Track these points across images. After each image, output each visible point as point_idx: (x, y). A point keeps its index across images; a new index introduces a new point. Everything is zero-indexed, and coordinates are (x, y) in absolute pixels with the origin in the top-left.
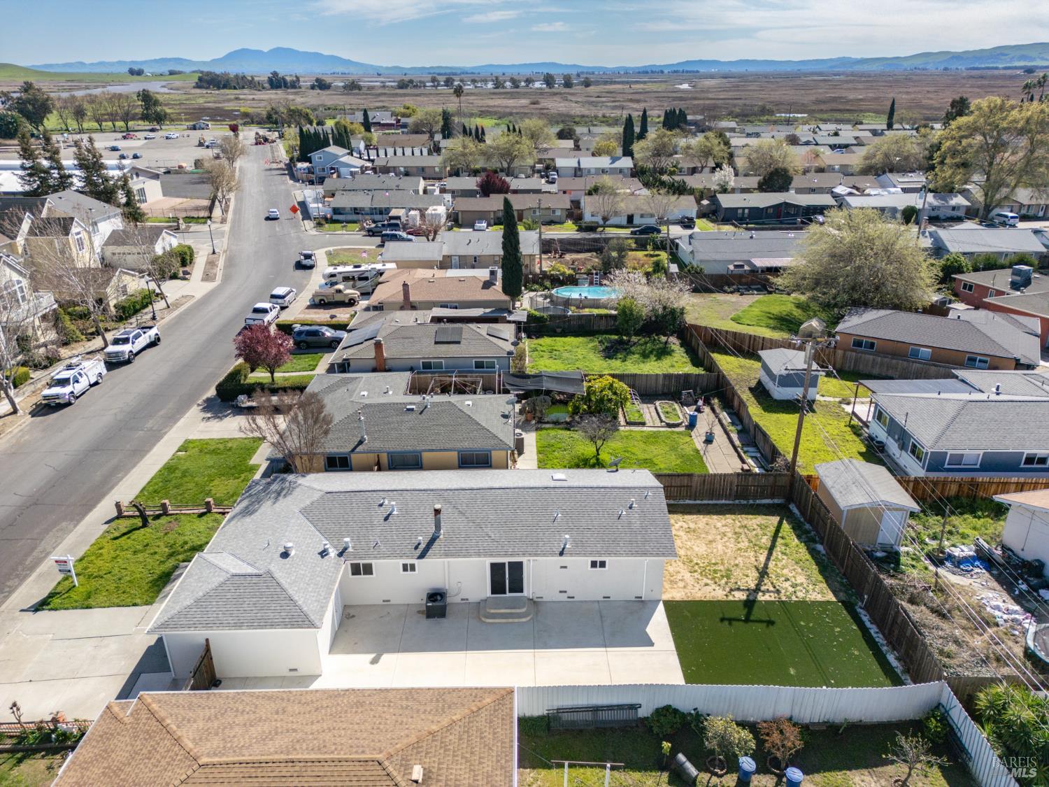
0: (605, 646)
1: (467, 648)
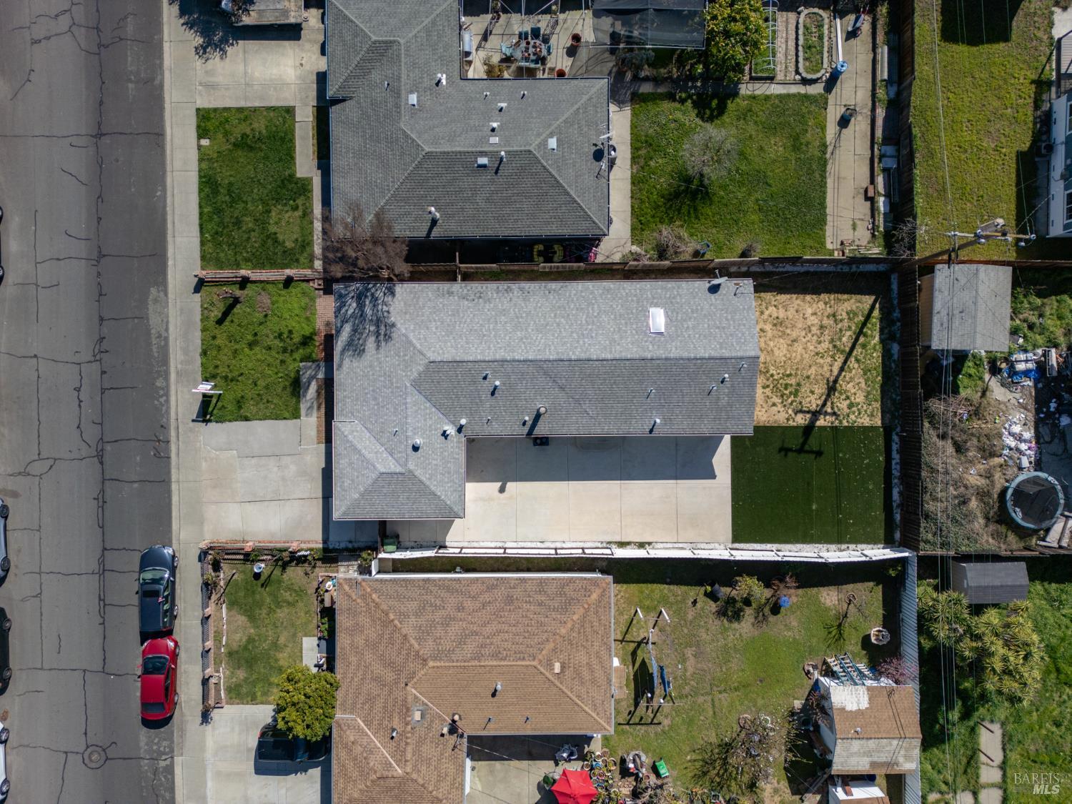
0: (676, 478)
1: (568, 479)
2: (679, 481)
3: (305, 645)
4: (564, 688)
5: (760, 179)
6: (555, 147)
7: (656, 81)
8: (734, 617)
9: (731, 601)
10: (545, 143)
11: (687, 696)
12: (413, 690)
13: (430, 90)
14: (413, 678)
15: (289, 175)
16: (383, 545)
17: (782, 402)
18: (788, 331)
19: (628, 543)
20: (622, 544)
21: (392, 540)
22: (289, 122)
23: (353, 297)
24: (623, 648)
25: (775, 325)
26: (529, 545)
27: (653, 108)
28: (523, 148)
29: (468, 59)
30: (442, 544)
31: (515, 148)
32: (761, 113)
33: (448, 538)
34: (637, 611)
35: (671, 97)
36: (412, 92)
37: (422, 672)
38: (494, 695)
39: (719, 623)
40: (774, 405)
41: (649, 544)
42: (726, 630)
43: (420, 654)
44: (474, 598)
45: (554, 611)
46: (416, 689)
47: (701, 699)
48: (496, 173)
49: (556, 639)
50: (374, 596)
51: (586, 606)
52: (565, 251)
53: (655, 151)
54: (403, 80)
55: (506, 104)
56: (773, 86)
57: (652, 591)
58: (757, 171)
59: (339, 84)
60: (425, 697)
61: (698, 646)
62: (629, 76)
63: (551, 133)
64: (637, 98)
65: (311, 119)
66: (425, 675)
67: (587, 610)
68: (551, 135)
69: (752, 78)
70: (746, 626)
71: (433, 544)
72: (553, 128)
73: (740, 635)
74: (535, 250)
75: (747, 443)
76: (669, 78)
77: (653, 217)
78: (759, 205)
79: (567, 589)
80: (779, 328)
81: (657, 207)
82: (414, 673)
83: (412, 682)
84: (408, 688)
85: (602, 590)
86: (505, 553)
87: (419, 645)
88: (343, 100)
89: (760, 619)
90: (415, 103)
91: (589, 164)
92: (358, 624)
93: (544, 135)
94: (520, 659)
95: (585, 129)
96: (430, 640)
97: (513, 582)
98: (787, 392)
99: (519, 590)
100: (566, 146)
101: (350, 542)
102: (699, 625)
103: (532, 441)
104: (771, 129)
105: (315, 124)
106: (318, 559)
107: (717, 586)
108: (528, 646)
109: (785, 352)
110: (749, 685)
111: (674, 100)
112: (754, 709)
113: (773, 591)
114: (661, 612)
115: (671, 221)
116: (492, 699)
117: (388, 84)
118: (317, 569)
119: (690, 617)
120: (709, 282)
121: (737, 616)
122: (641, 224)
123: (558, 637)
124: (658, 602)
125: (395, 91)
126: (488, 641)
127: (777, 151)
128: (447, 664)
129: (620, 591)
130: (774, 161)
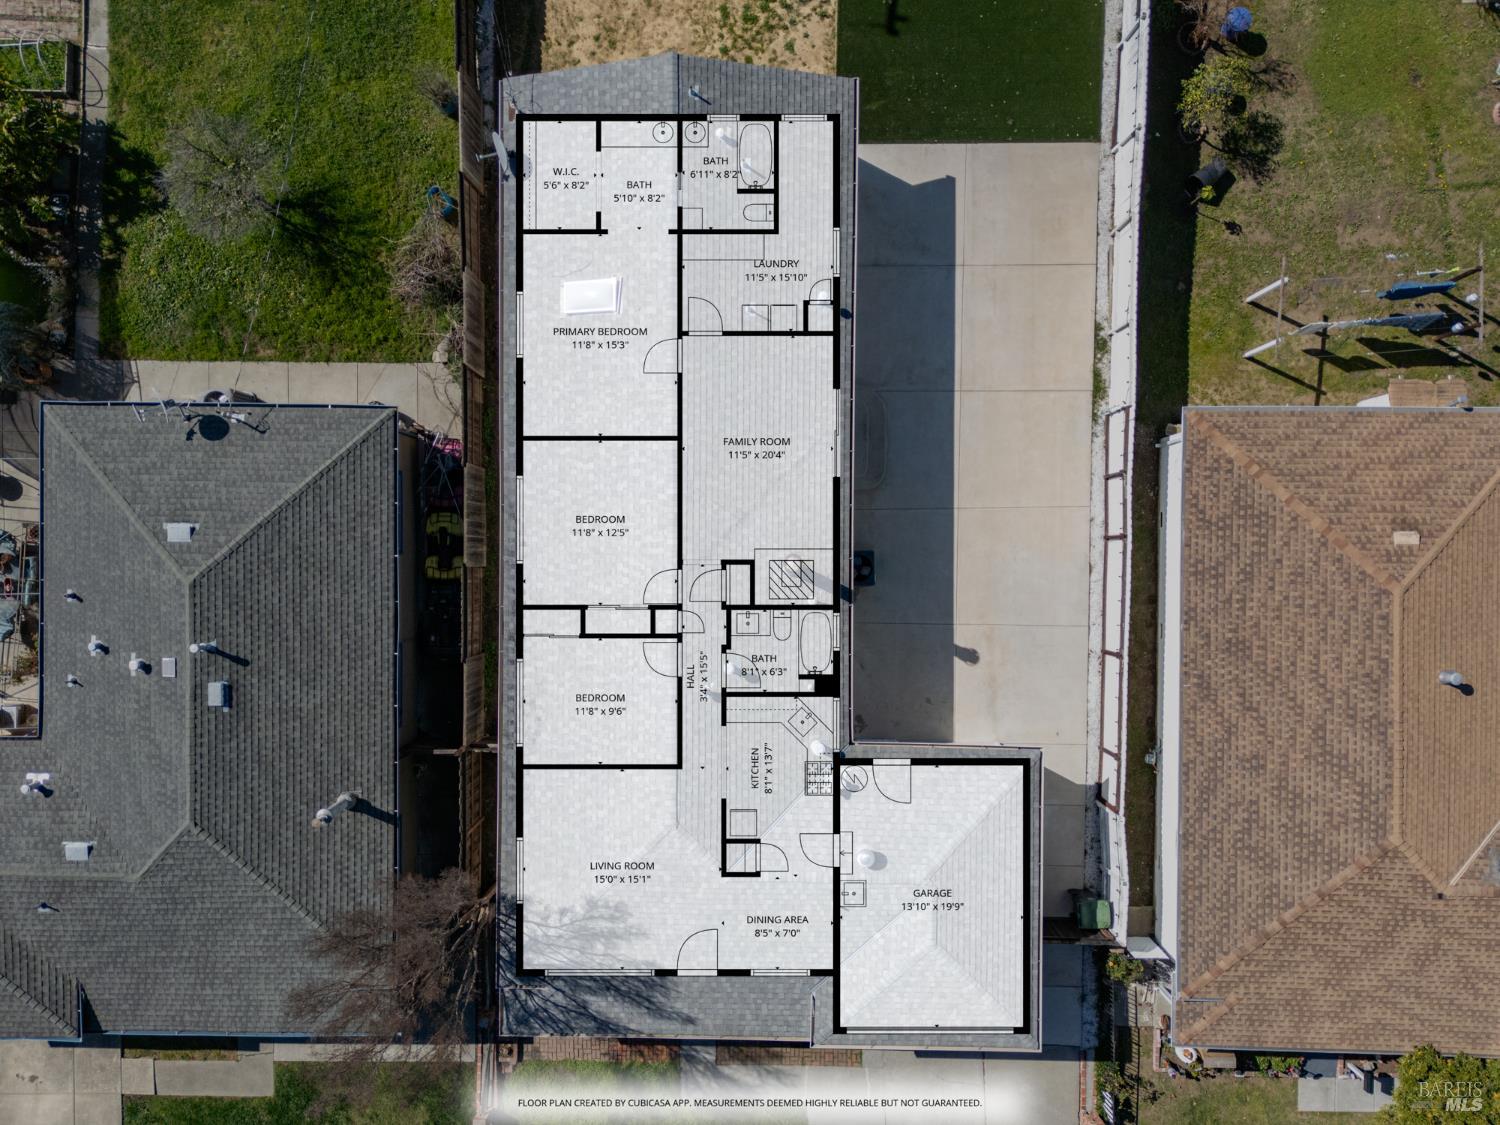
2: (959, 260)
3: (1317, 1106)
4: (1456, 523)
5: (290, 77)
6: (188, 526)
7: (74, 301)
8: (1271, 139)
9: (1232, 145)
10: (178, 551)
11: (1449, 247)
12: (1453, 882)
13: (59, 809)
14: (1425, 881)
15: (270, 1113)
16: (1096, 931)
17: (785, 28)
18: (627, 14)
19: (1097, 375)
20: (1099, 389)
21: (1084, 910)
22: (156, 1110)
23: (529, 993)
24: (1336, 389)
25: (613, 44)
26: (1096, 598)
27: (134, 312)
28: (187, 601)
29: (15, 718)
30: (1092, 793)
31: (187, 618)
32: (149, 74)
33: (1079, 780)
34: (1251, 359)
35: (111, 269)
36: (60, 853)
37: (1414, 859)
38: (1467, 689)
39: (1281, 171)
40: (790, 47)
41: (1098, 328)
42: (1297, 156)
43: (1368, 863)
44: (1230, 731)
45: (1265, 545)
46: (1451, 875)
47: (1454, 212)
48: (245, 663)
49: (1336, 541)
50: (1222, 964)
51: (1255, 469)
52: (439, 509)
53: (226, 306)
54: (31, 874)
55: (94, 638)
56: (91, 48)
57: (1205, 323)
58: (273, 83)
59: (47, 1014)
60: (1470, 852)
61: (1333, 220)
62: (62, 364)
63: (155, 535)
64: (113, 348)
65: (150, 1061)
66: (1419, 852)
67: (1265, 467)
68: (160, 535)
69: (73, 94)
70: (1290, 112)
71: (1090, 814)
72: (143, 532)
73: (1309, 124)
74: (437, 575)
75: (874, 107)
76: (70, 274)
77: (370, 313)
78: (349, 79)
79: (1212, 514)
80: (618, 36)
81: (351, 305)
82: (1414, 878)
83: (1436, 883)
84: (1447, 893)
85: (1216, 433)
86: (1119, 655)
87: (1345, 864)
88: (86, 1007)
89: (1270, 79)
90: (84, 845)
91: (233, 450)
92: (1288, 1003)
93: (159, 551)
94: (1385, 628)
95: (153, 456)
96: (1334, 838)
97: (1192, 639)
98: (762, 17)
99: (1213, 626)
100: (187, 503)
101: (1083, 998)
102: (1285, 218)
103: (862, 589)
104: (184, 55)
105: (161, 1053)
106: (1122, 1071)
107: (1198, 175)
108: (1354, 608)
109: (673, 22)
110: (1425, 106)
111: (117, 264)
112: (1480, 96)
113: (1211, 50)
114: (1253, 304)
115: (380, 274)
116: (1477, 694)
117: (44, 906)
118: (1143, 1074)
119: (1266, 238)
120: (506, 178)
121: (1267, 132)
122: (386, 339)
123: (1331, 537)
124: (1231, 307)
125: (58, 892)
126: (1338, 701)
127: (232, 40)
128: (1396, 801)
129: (1204, 396)
130: (254, 46)
